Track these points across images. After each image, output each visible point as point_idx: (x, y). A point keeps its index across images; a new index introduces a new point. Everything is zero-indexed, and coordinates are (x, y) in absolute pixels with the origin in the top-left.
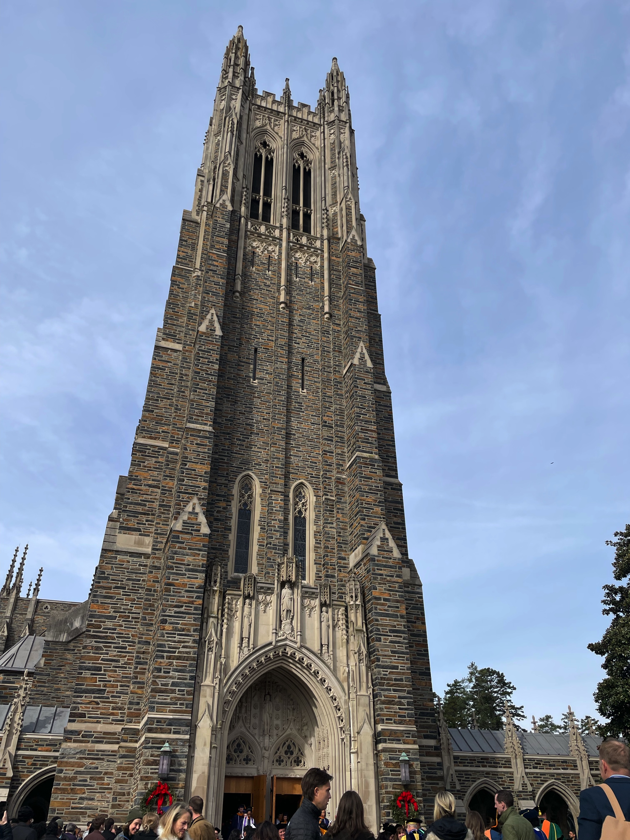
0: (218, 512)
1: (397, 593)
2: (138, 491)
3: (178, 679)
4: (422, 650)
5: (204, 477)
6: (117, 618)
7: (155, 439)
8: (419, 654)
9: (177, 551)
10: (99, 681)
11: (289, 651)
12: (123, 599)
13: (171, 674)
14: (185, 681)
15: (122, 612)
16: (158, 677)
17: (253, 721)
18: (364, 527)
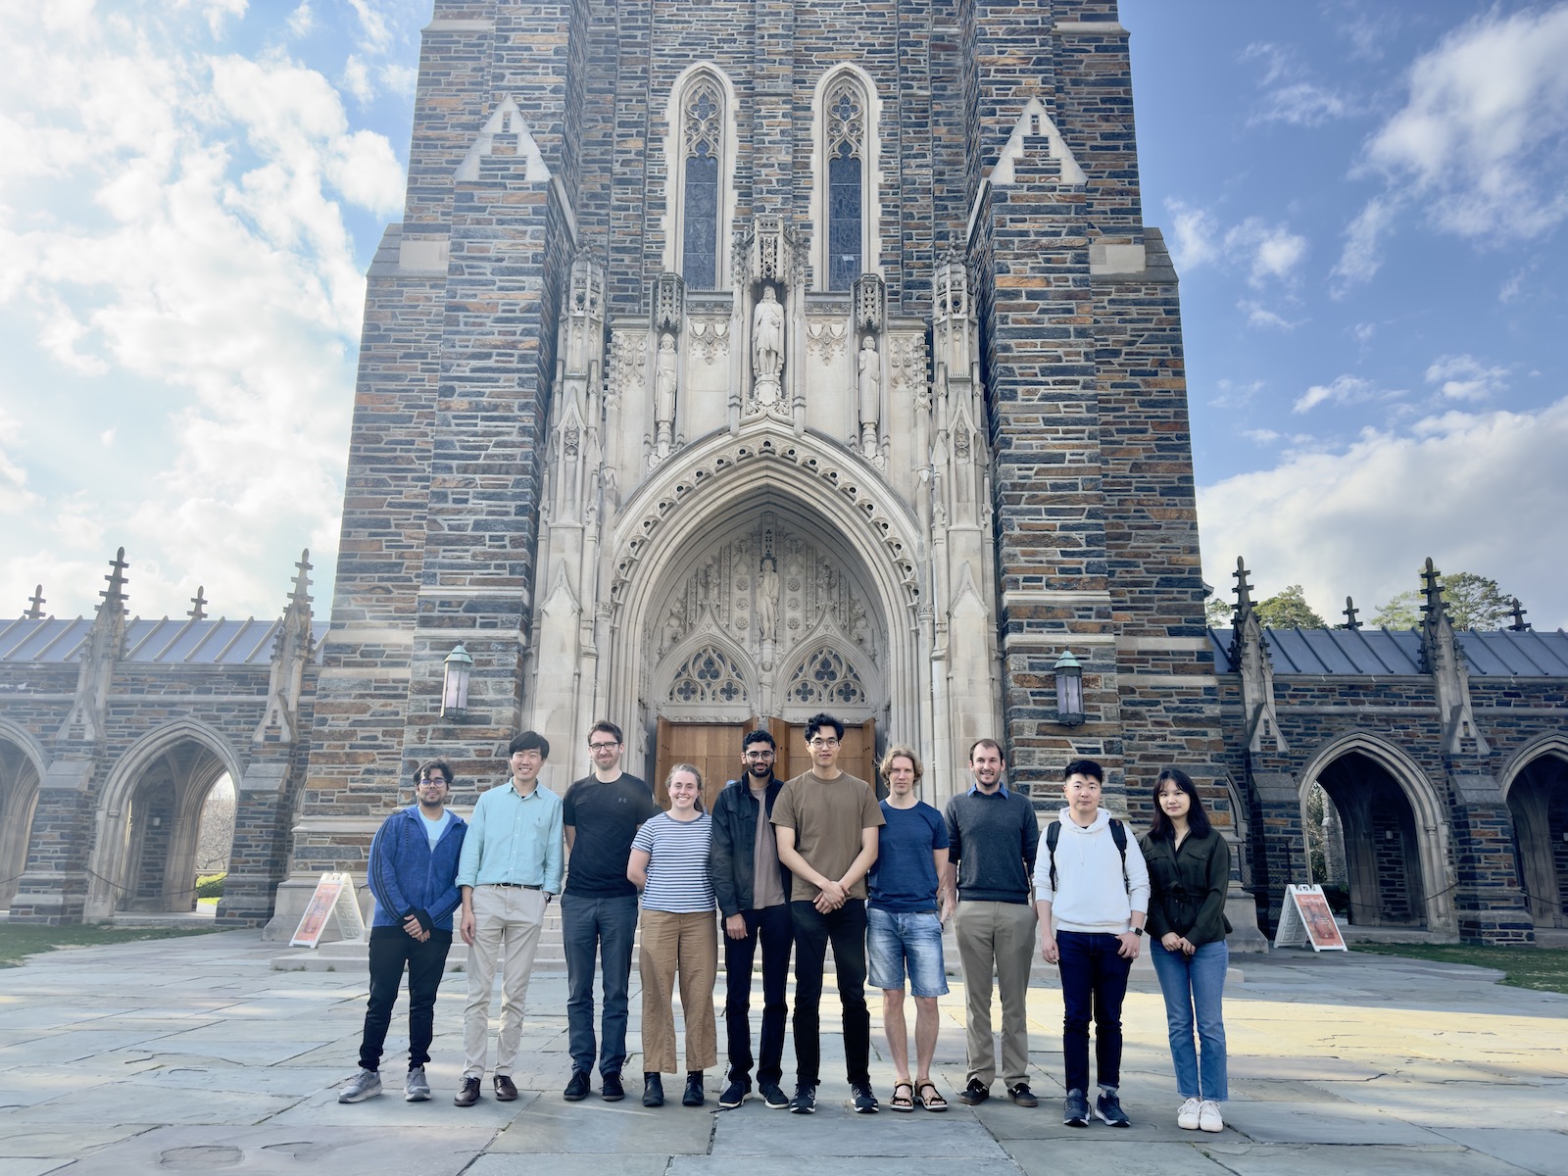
0: (625, 163)
1: (1070, 276)
2: (439, 143)
3: (490, 513)
4: (1173, 436)
5: (553, 61)
6: (415, 420)
7: (471, 16)
8: (1160, 448)
9: (469, 230)
10: (388, 547)
11: (780, 446)
12: (423, 380)
13: (470, 505)
14: (505, 518)
15: (423, 407)
16: (440, 511)
17: (737, 613)
18: (992, 131)
